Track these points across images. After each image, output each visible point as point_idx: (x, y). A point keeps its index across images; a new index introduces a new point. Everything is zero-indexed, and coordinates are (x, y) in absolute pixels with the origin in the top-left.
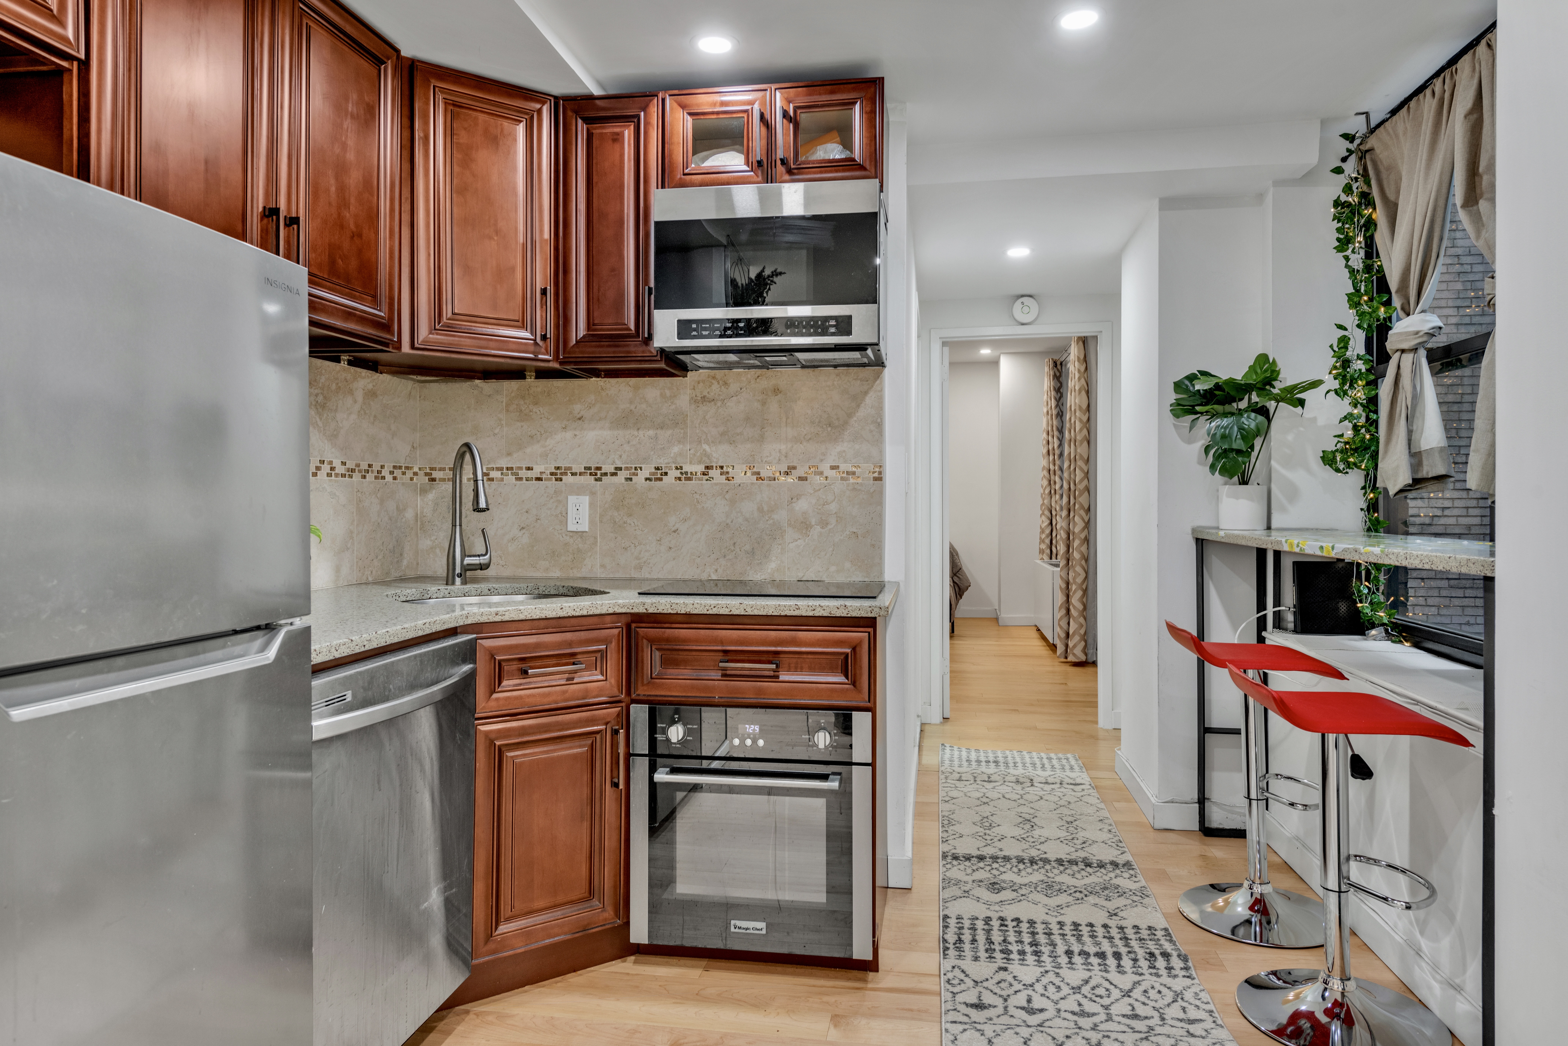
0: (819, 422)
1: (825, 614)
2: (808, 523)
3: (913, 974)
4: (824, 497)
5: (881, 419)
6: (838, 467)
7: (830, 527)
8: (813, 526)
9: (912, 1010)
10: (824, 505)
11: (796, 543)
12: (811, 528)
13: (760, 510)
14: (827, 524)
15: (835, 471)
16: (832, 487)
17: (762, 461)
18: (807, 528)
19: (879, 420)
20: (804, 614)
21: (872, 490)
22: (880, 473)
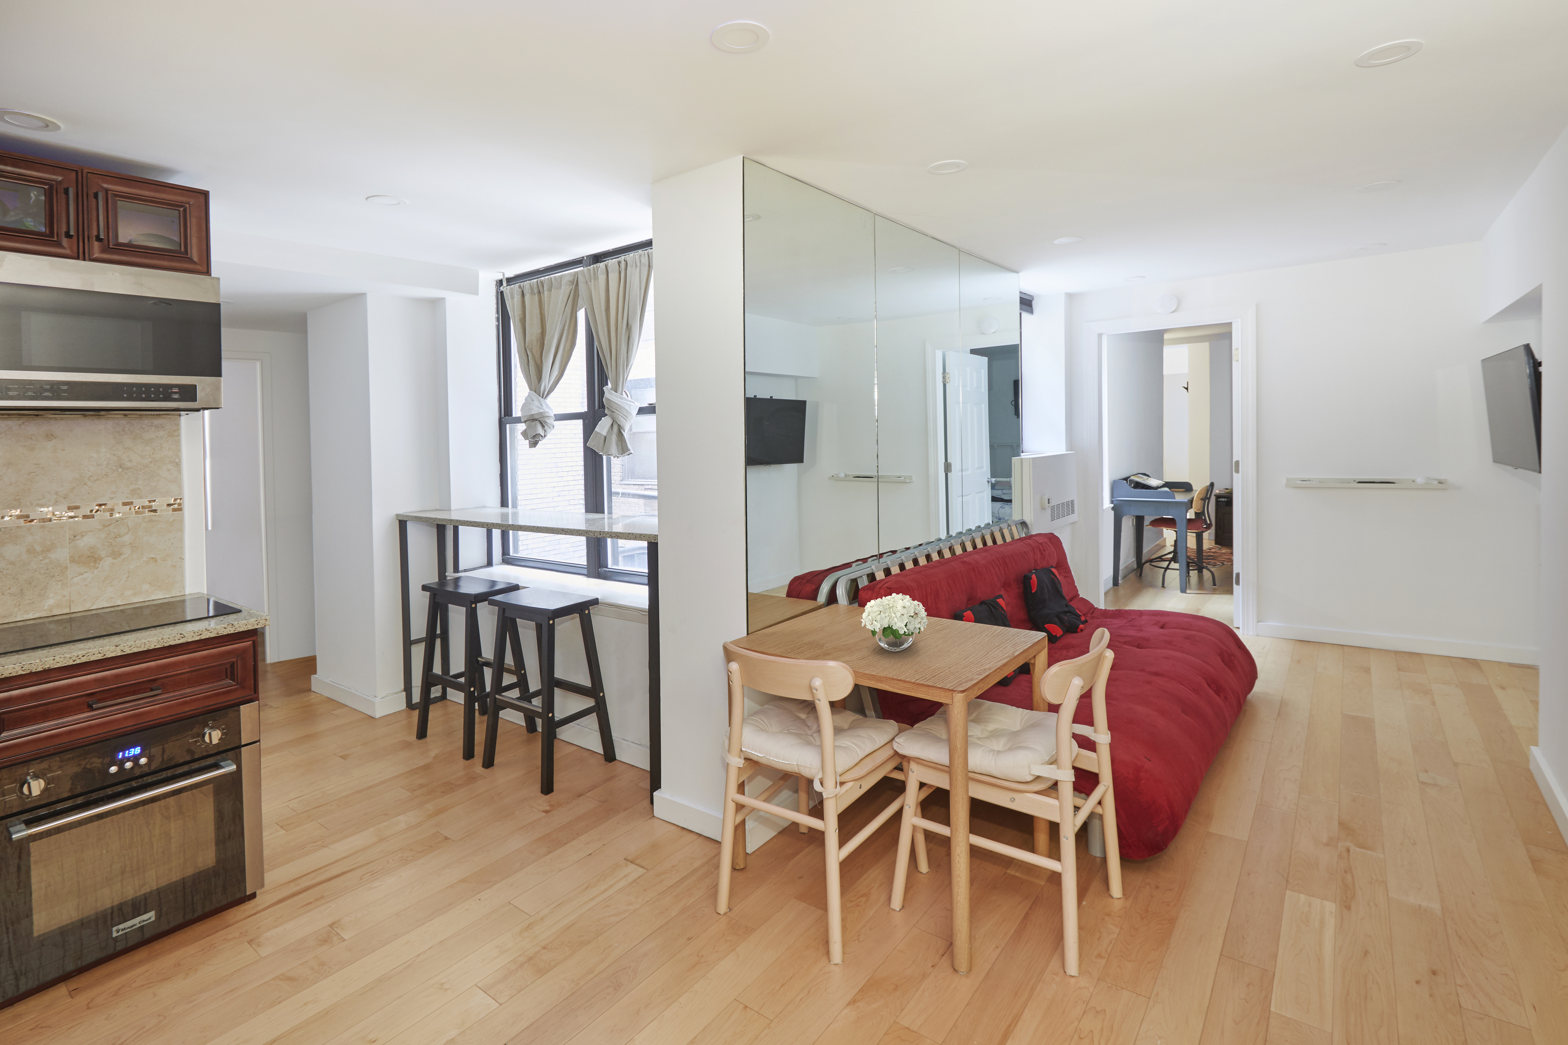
0: (108, 464)
1: (212, 635)
2: (96, 556)
3: (286, 883)
4: (116, 531)
5: (179, 459)
6: (132, 503)
7: (123, 557)
8: (103, 558)
9: (310, 903)
10: (116, 537)
11: (82, 576)
12: (100, 560)
13: (31, 551)
14: (121, 554)
15: (128, 507)
16: (125, 521)
17: (32, 504)
18: (95, 561)
19: (177, 460)
20: (190, 640)
21: (171, 520)
22: (180, 504)
